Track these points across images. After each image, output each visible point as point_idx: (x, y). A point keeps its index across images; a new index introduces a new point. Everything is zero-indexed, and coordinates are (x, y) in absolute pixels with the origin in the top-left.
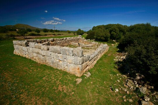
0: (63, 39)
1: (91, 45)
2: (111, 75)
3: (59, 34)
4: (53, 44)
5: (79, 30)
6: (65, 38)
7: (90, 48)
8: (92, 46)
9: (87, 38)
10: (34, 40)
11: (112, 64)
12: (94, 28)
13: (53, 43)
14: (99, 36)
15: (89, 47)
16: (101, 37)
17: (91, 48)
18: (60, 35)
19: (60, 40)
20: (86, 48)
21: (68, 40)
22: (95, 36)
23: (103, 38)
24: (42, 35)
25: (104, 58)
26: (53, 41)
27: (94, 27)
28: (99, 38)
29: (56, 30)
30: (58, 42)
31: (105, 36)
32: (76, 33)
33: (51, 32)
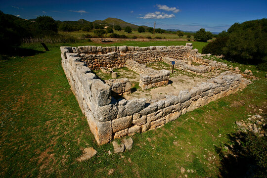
0: (147, 49)
1: (203, 69)
2: (183, 170)
3: (157, 38)
4: (125, 57)
5: (202, 30)
6: (151, 47)
7: (199, 74)
8: (205, 71)
9: (205, 51)
10: (92, 47)
11: (220, 135)
12: (235, 28)
13: (125, 54)
14: (235, 49)
15: (197, 71)
16: (242, 51)
17: (200, 76)
18: (160, 38)
19: (141, 50)
20: (188, 73)
21: (157, 52)
22: (224, 49)
23: (245, 55)
24: (130, 38)
25: (214, 109)
26: (127, 50)
27: (236, 25)
28: (235, 53)
29: (159, 29)
30: (135, 54)
31: (255, 50)
32: (192, 37)
33: (150, 32)
